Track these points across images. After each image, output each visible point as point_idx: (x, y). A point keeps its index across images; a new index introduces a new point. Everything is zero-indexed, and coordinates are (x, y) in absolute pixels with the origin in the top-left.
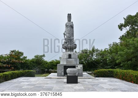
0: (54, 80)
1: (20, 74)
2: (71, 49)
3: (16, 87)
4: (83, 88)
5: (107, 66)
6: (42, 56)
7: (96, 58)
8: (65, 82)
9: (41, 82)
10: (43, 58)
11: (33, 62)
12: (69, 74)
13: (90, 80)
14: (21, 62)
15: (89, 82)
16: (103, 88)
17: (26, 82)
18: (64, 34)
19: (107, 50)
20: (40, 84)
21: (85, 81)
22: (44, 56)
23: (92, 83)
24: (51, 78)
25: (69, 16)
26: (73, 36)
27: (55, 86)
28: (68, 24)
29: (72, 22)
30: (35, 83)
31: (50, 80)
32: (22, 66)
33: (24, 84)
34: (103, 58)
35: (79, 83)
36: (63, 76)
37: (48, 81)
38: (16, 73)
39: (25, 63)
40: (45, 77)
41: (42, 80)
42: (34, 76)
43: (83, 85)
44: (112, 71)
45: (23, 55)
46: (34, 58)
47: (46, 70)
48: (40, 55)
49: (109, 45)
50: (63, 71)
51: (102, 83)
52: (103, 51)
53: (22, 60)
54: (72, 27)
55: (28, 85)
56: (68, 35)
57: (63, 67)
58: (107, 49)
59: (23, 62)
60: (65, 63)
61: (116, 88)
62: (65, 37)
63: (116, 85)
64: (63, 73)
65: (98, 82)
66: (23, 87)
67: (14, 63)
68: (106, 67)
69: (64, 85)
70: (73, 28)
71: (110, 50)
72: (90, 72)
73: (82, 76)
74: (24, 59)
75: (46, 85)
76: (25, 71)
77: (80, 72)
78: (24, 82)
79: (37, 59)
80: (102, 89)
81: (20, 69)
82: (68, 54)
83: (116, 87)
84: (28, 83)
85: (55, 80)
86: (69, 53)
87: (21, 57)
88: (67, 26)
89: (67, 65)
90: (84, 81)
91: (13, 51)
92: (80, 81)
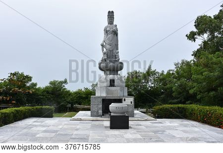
0: (86, 123)
1: (28, 113)
2: (114, 70)
3: (26, 134)
4: (139, 136)
5: (173, 99)
6: (62, 83)
7: (153, 85)
8: (106, 127)
9: (65, 126)
10: (64, 86)
11: (48, 92)
12: (114, 113)
13: (148, 123)
14: (29, 92)
15: (147, 127)
16: (174, 136)
17: (40, 125)
18: (102, 46)
19: (171, 72)
20: (65, 129)
21: (140, 125)
22: (65, 82)
23: (154, 129)
24: (81, 120)
25: (111, 15)
26: (117, 49)
27: (92, 134)
28: (108, 29)
29: (116, 26)
30: (55, 129)
31: (80, 123)
32: (29, 99)
33: (38, 131)
34: (165, 85)
35: (131, 128)
36: (101, 116)
37: (78, 125)
38: (21, 111)
39: (34, 94)
40: (70, 118)
41: (66, 122)
42: (52, 117)
43: (139, 131)
44: (183, 108)
45: (31, 80)
46: (49, 85)
47: (69, 105)
48: (60, 80)
49: (175, 65)
50: (101, 108)
51: (170, 128)
52: (165, 73)
53: (29, 88)
54: (115, 33)
55: (45, 131)
56: (108, 47)
57: (100, 100)
58: (171, 70)
59: (31, 92)
60: (104, 95)
61: (195, 137)
62: (103, 50)
63: (196, 132)
64: (100, 112)
65: (162, 126)
66: (38, 136)
67: (16, 94)
68: (170, 101)
69: (107, 132)
70: (117, 35)
71: (177, 72)
72: (144, 110)
73: (133, 116)
74: (33, 87)
75: (75, 132)
76: (37, 108)
77: (130, 110)
78: (36, 126)
79: (54, 88)
80: (172, 139)
81: (25, 103)
82: (109, 79)
83: (195, 135)
84: (44, 129)
85: (89, 123)
86: (111, 77)
87: (28, 85)
88: (106, 31)
89: (107, 98)
90: (138, 125)
91: (14, 74)
92: (132, 125)
